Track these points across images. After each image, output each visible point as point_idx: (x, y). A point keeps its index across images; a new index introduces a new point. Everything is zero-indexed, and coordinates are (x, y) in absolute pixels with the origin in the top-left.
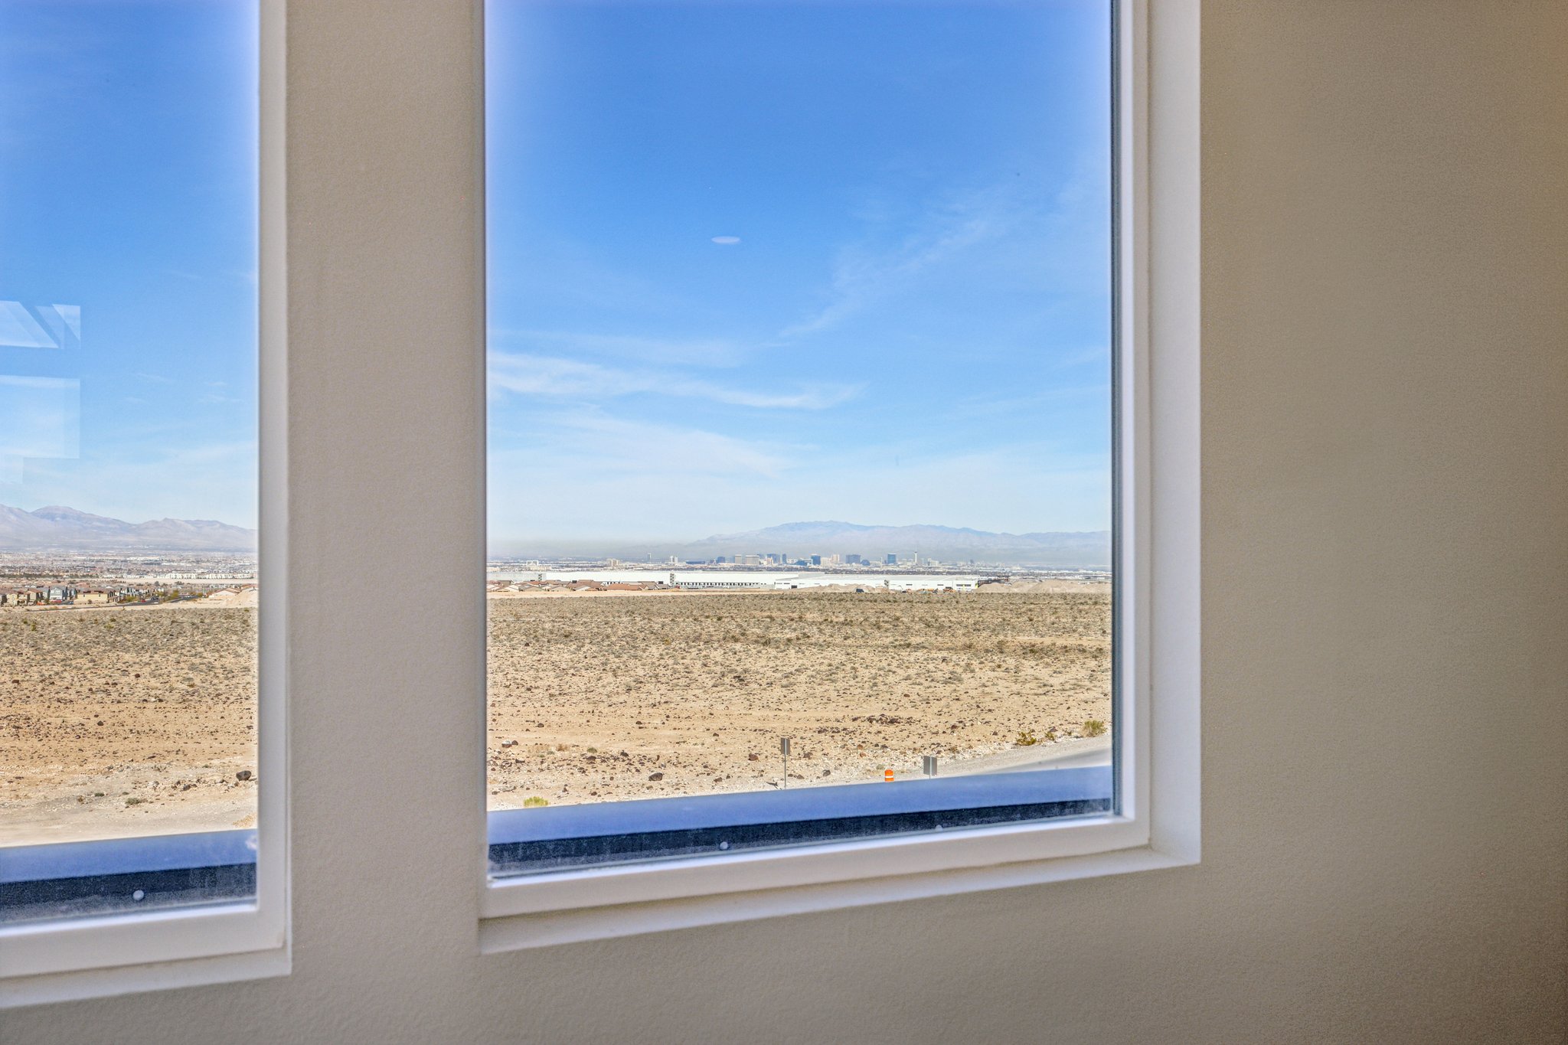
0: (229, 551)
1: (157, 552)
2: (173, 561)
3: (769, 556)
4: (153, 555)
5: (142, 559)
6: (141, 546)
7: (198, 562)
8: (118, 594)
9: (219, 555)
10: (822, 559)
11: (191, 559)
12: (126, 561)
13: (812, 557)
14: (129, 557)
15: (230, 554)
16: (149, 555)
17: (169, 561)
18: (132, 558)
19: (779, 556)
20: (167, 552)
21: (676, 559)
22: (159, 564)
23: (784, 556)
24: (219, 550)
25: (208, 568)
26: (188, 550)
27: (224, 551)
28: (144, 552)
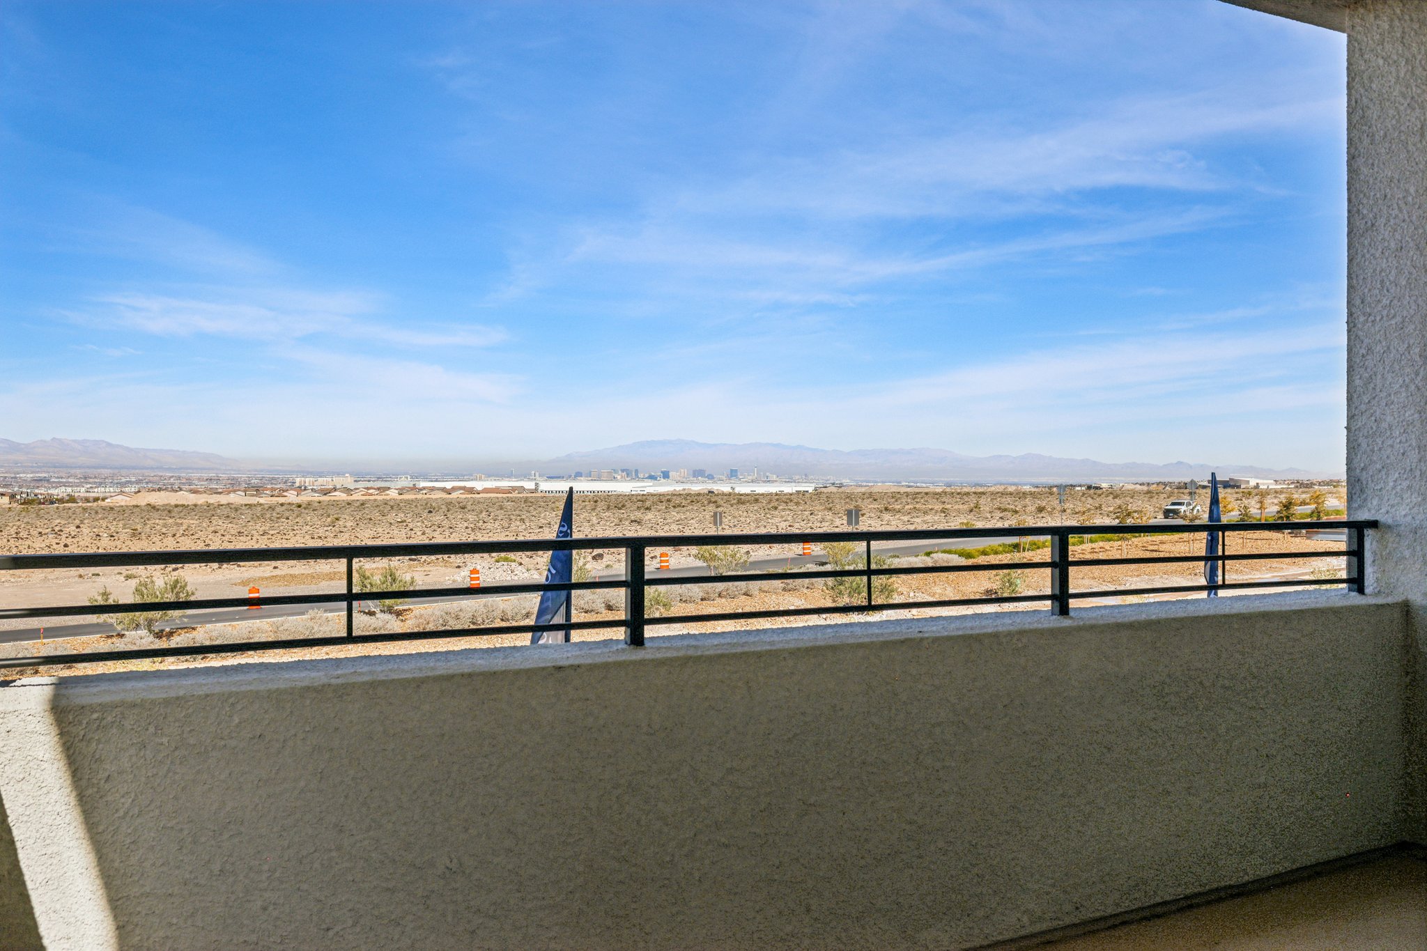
0: (116, 468)
1: (45, 469)
2: (62, 478)
3: (623, 471)
4: (41, 472)
5: (31, 476)
6: (30, 465)
7: (85, 478)
8: (18, 497)
9: (106, 472)
10: (671, 474)
11: (79, 476)
12: (16, 478)
13: (662, 472)
14: (18, 474)
15: (116, 471)
16: (38, 472)
17: (58, 478)
18: (21, 475)
19: (632, 471)
20: (56, 470)
21: (537, 474)
22: (48, 480)
23: (637, 471)
24: (104, 467)
25: (95, 483)
26: (76, 467)
27: (111, 468)
28: (33, 469)
